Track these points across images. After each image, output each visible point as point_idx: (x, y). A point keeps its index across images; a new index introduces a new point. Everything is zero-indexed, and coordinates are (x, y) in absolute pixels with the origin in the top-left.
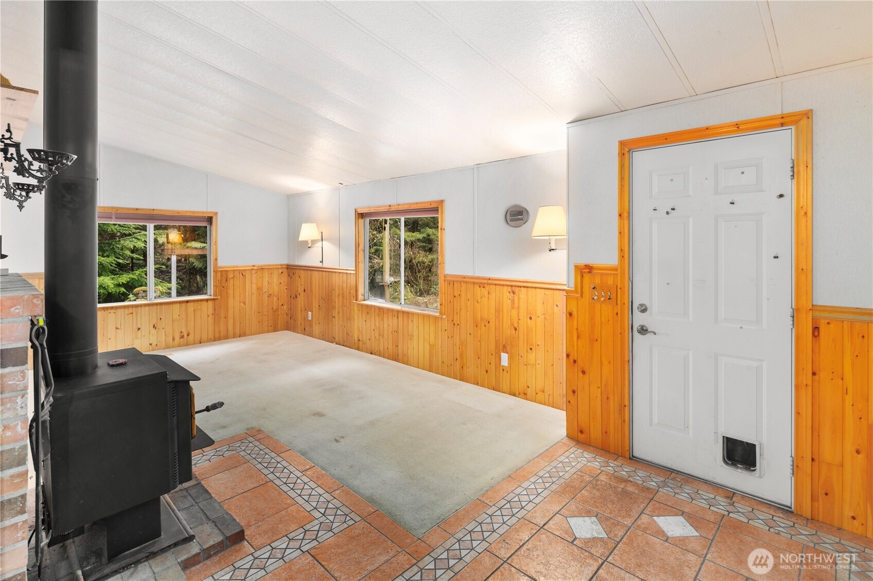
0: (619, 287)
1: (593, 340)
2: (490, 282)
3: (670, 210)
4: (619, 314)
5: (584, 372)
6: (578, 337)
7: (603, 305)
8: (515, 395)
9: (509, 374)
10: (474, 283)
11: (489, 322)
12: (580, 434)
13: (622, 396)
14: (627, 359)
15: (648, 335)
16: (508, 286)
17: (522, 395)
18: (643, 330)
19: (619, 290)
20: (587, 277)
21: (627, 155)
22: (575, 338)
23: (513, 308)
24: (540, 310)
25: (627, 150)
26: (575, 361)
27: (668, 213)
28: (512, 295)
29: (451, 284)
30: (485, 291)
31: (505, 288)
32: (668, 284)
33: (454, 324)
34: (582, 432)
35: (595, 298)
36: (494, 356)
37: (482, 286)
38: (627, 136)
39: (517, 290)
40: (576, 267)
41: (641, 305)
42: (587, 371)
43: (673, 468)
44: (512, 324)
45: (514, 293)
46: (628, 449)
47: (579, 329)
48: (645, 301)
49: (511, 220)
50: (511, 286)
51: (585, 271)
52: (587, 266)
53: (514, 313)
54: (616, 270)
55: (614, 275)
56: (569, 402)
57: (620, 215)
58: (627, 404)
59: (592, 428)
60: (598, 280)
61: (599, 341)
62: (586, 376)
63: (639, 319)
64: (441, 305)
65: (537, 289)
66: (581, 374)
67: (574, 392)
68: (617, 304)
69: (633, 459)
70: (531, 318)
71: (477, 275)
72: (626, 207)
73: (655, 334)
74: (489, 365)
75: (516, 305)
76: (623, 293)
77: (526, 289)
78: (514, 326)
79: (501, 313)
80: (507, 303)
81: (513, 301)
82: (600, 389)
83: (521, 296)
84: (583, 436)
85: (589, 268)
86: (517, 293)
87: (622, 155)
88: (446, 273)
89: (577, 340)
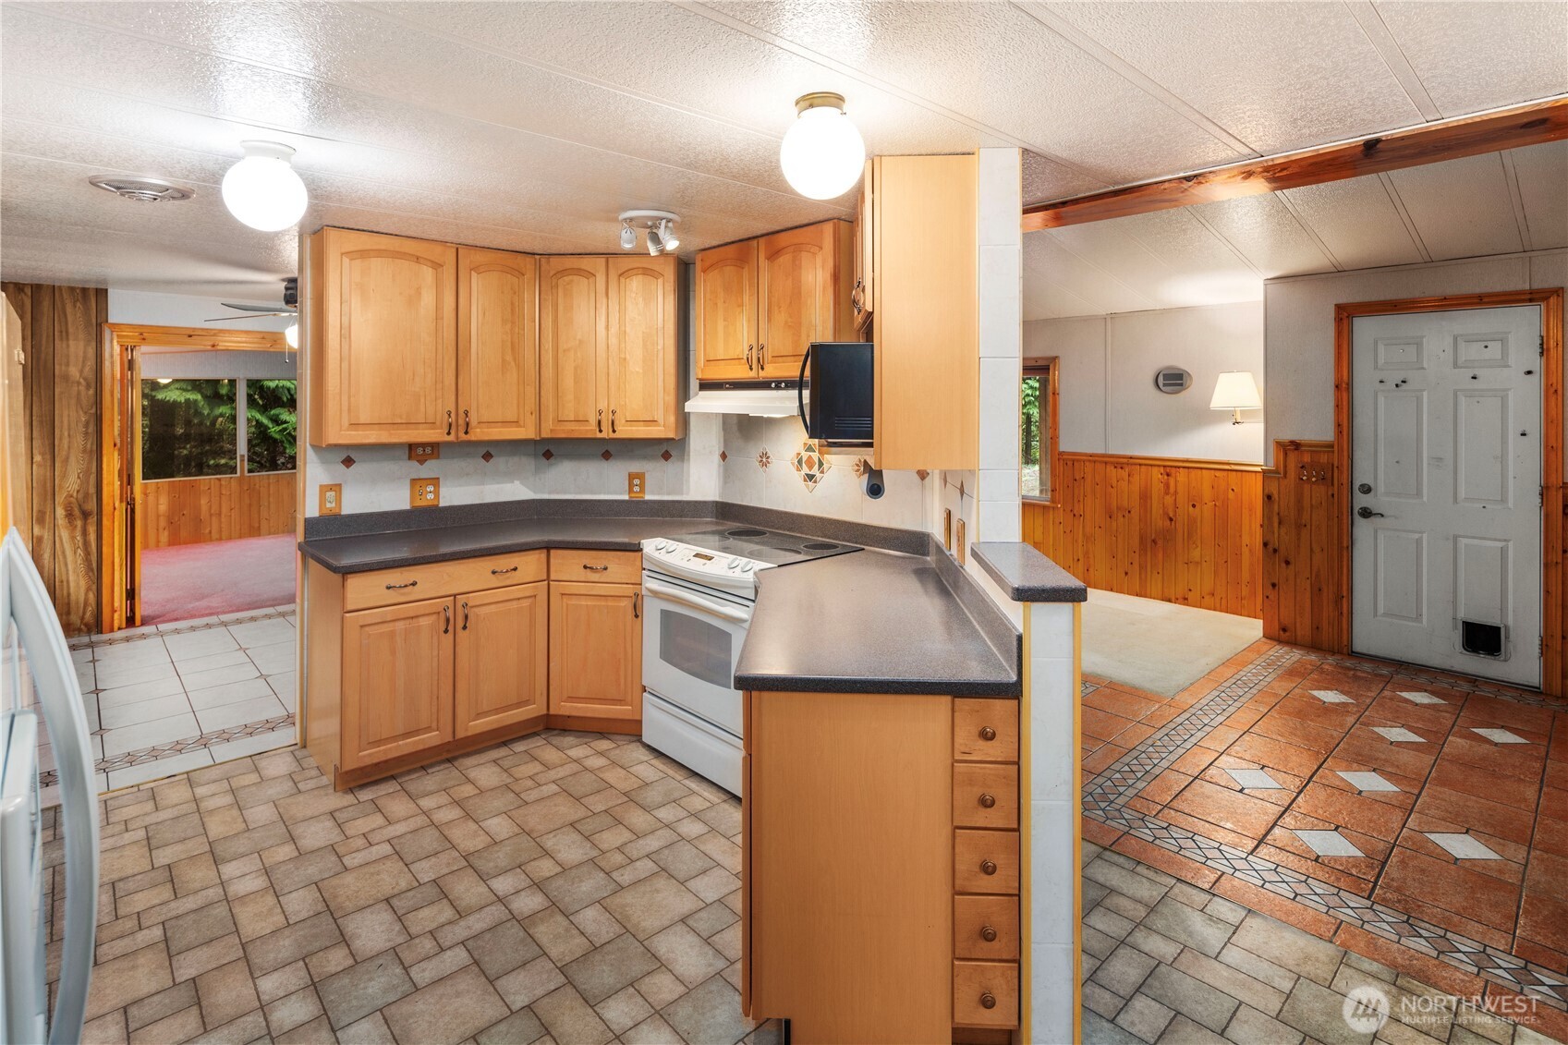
0: (1336, 465)
1: (1300, 526)
2: (1131, 461)
3: (1399, 383)
4: (1336, 496)
5: (1287, 563)
6: (1280, 523)
7: (1314, 487)
8: (1170, 601)
9: (1160, 576)
10: (1106, 463)
11: (1129, 512)
12: (1281, 632)
13: (1339, 585)
14: (1345, 545)
15: (1372, 519)
16: (1159, 466)
17: (1181, 600)
18: (1366, 513)
19: (1335, 469)
20: (1292, 457)
21: (1345, 322)
22: (1276, 525)
23: (1167, 493)
24: (1207, 494)
25: (1346, 314)
26: (1275, 551)
27: (1397, 386)
28: (1166, 477)
29: (1070, 463)
30: (1124, 474)
31: (1155, 469)
32: (1397, 462)
33: (1074, 515)
34: (1284, 630)
35: (1304, 478)
36: (1137, 555)
37: (1119, 466)
38: (1343, 300)
39: (1173, 470)
40: (1279, 444)
41: (1362, 486)
42: (1292, 561)
43: (1403, 660)
44: (1166, 514)
45: (1168, 475)
46: (1346, 643)
47: (1282, 514)
48: (1368, 480)
49: (1164, 385)
50: (1164, 466)
51: (1288, 448)
52: (1292, 442)
53: (1169, 500)
54: (1332, 446)
55: (1328, 452)
56: (1267, 597)
57: (1337, 387)
58: (1345, 594)
59: (1298, 625)
60: (1307, 458)
61: (1308, 526)
62: (1291, 567)
63: (1361, 500)
64: (1053, 491)
65: (1204, 471)
66: (1283, 565)
67: (1274, 585)
68: (1333, 484)
69: (1353, 654)
70: (1194, 506)
71: (1112, 451)
72: (1345, 378)
73: (1382, 516)
74: (1130, 565)
75: (1172, 490)
76: (1341, 472)
77: (1186, 470)
78: (1168, 515)
79: (1149, 501)
80: (1157, 488)
81: (1167, 486)
82: (1309, 581)
83: (1178, 479)
84: (1287, 634)
85: (1296, 445)
86: (1173, 475)
87: (1339, 320)
88: (1061, 450)
89: (1279, 527)
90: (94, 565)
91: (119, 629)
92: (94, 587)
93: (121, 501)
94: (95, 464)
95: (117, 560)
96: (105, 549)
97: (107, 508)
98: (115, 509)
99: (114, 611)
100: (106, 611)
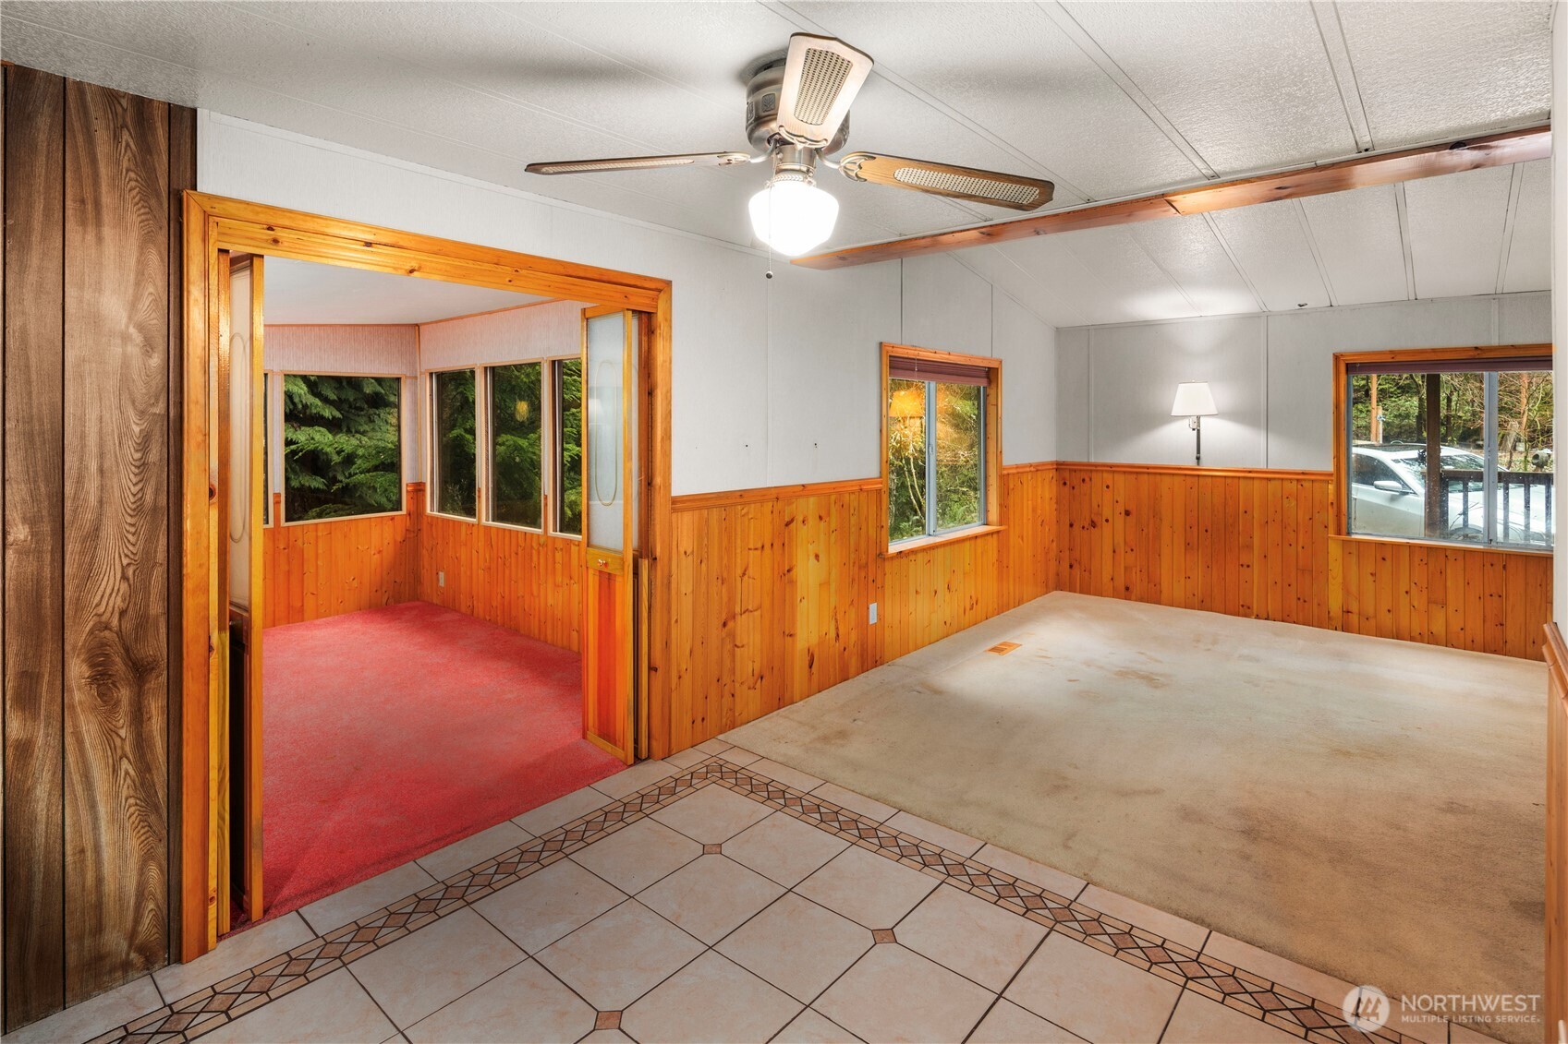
90: (162, 794)
91: (220, 937)
92: (161, 850)
93: (221, 629)
94: (163, 541)
95: (214, 775)
96: (189, 754)
97: (192, 651)
98: (210, 649)
99: (206, 900)
100: (190, 904)
